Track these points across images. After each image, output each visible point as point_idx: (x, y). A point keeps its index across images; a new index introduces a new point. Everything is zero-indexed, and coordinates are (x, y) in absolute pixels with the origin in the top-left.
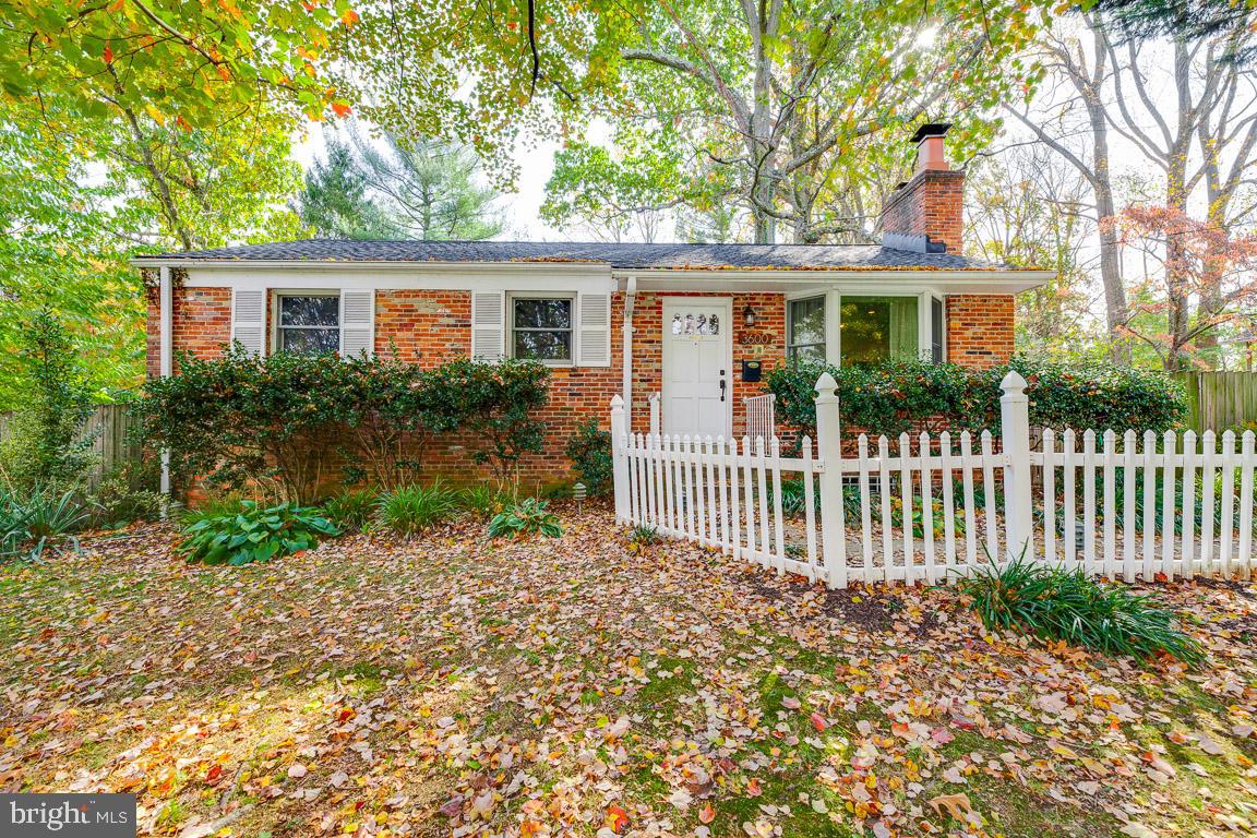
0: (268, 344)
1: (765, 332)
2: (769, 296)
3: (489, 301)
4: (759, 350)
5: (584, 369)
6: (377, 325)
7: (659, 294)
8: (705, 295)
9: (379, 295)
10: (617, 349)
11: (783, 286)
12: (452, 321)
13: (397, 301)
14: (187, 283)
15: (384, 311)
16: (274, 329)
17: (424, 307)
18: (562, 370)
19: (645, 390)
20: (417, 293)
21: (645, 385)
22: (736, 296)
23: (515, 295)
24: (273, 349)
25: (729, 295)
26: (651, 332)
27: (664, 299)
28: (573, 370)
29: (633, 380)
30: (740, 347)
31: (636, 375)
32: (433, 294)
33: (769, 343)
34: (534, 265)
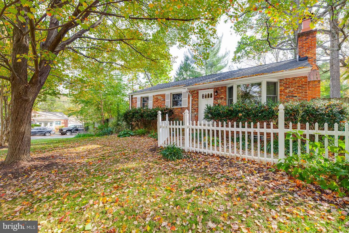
0: (141, 106)
1: (221, 96)
2: (222, 87)
3: (168, 95)
4: (219, 101)
5: (183, 108)
6: (153, 101)
7: (197, 90)
8: (207, 89)
9: (153, 96)
10: (189, 103)
11: (226, 84)
12: (163, 100)
13: (156, 97)
14: (133, 97)
15: (154, 99)
16: (142, 103)
17: (159, 98)
18: (179, 108)
19: (194, 112)
20: (158, 95)
21: (194, 111)
22: (214, 88)
23: (173, 94)
24: (142, 106)
25: (212, 88)
26: (195, 99)
27: (199, 91)
28: (181, 108)
29: (192, 110)
30: (215, 101)
31: (193, 109)
32: (160, 95)
33: (222, 99)
34: (174, 88)
